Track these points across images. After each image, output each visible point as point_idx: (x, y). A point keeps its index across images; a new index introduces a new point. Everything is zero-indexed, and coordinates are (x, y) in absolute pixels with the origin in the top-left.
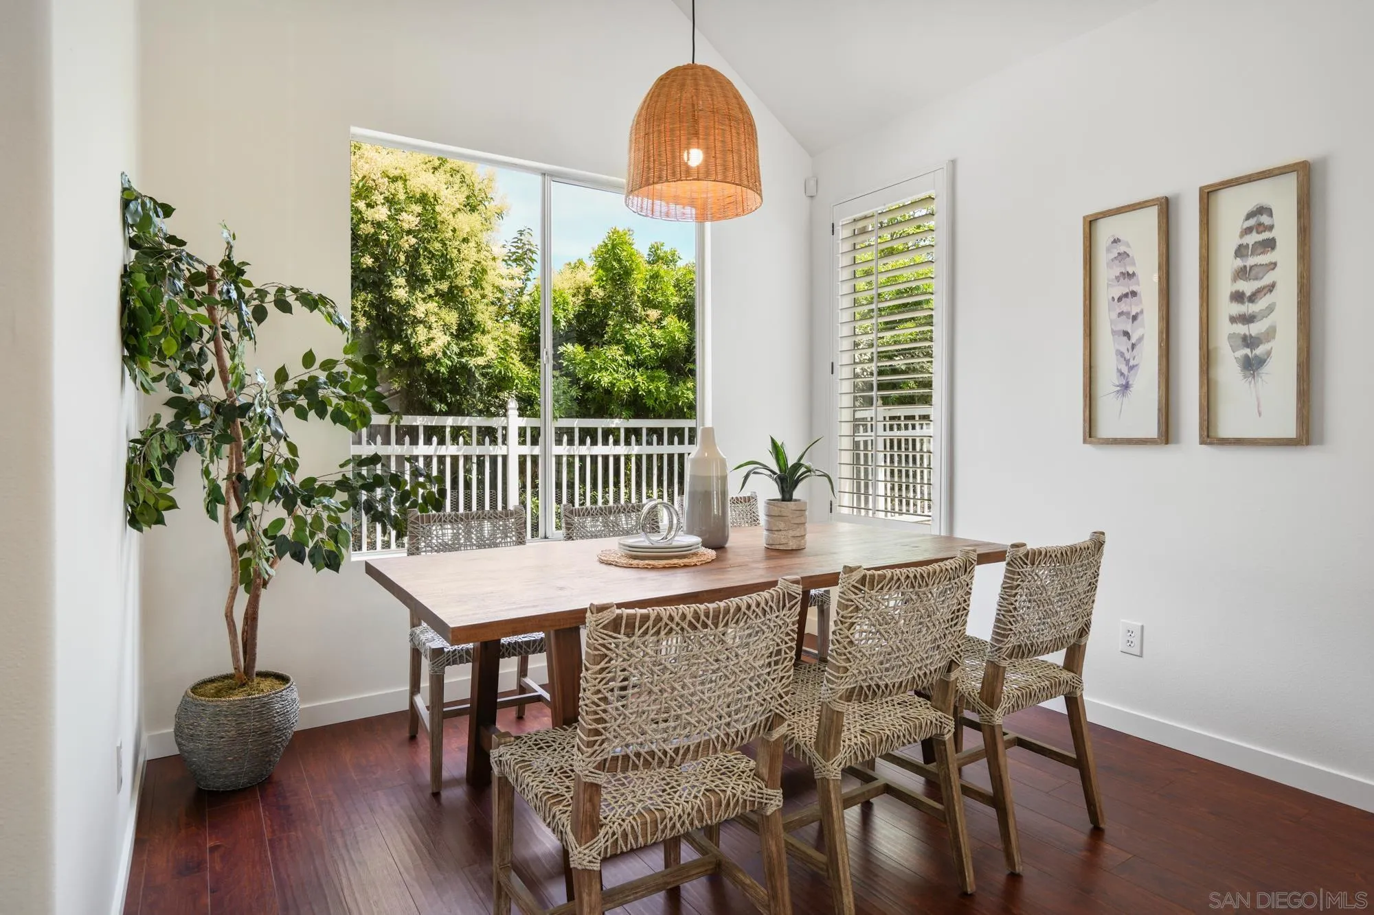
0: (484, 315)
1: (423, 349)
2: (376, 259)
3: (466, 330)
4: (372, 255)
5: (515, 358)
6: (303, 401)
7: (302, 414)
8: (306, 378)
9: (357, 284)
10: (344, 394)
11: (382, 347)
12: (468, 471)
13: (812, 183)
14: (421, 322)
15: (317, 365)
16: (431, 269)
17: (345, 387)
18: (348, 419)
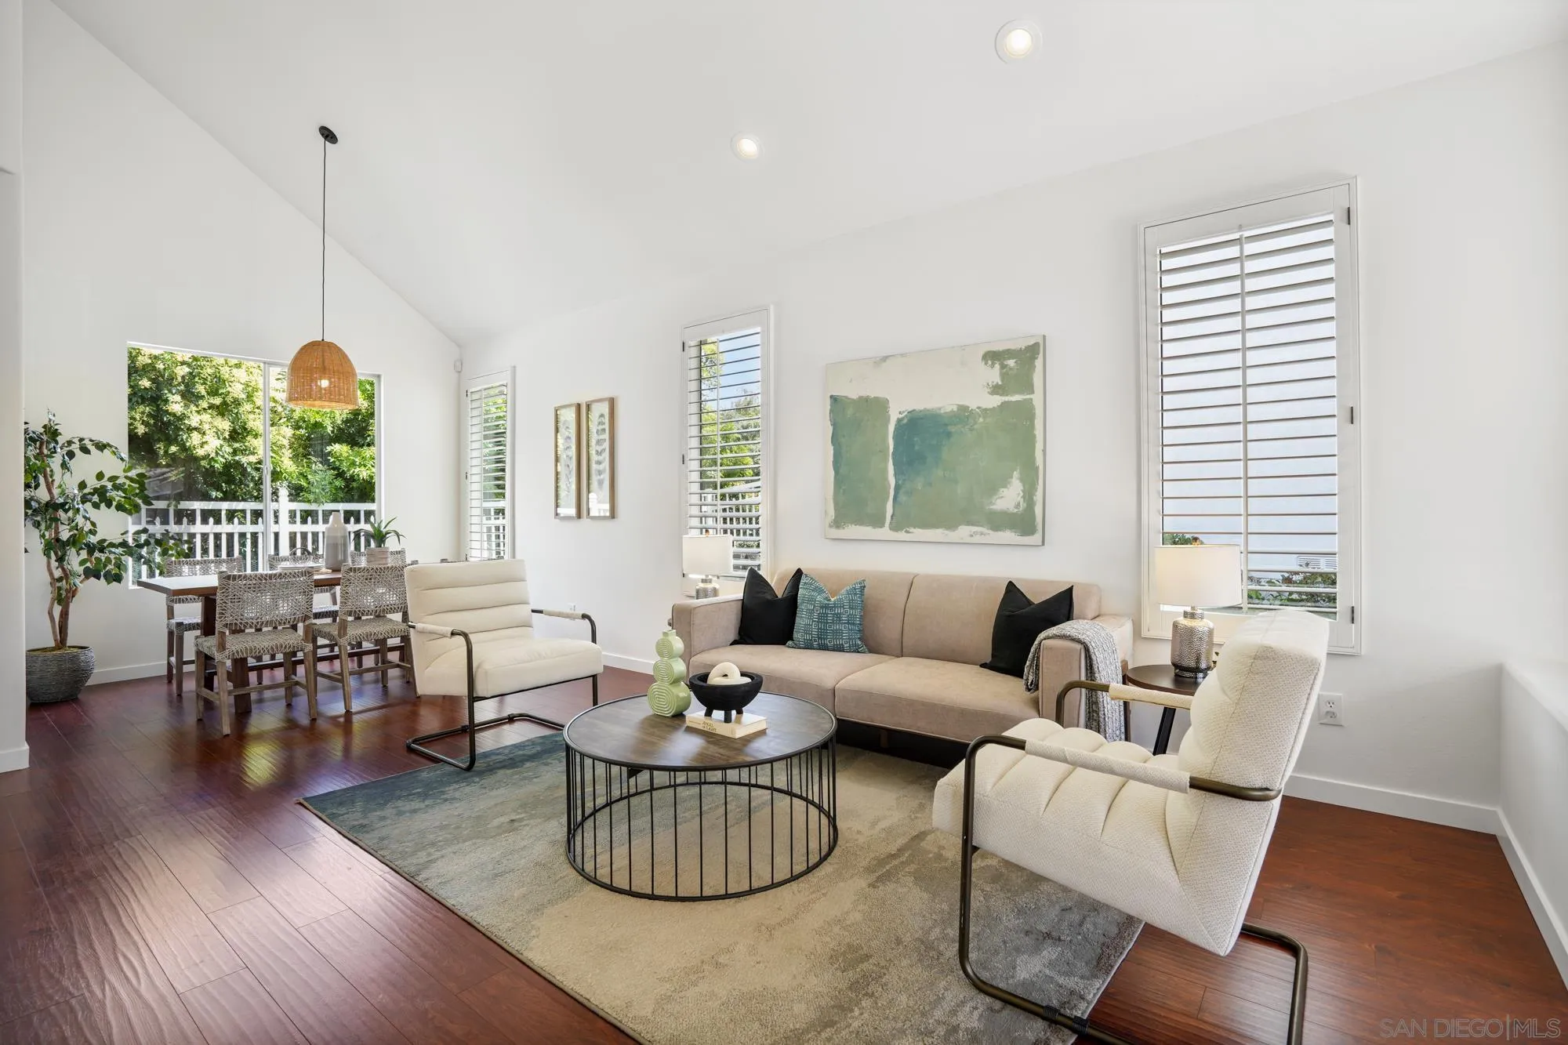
0: (255, 423)
1: (197, 450)
2: (153, 381)
3: (238, 434)
4: (150, 379)
5: (287, 453)
6: (96, 498)
7: (96, 506)
8: (98, 486)
9: (136, 399)
10: (124, 495)
11: (160, 448)
12: (243, 545)
13: (458, 364)
14: (196, 429)
15: (106, 479)
16: (205, 389)
17: (124, 491)
18: (126, 508)
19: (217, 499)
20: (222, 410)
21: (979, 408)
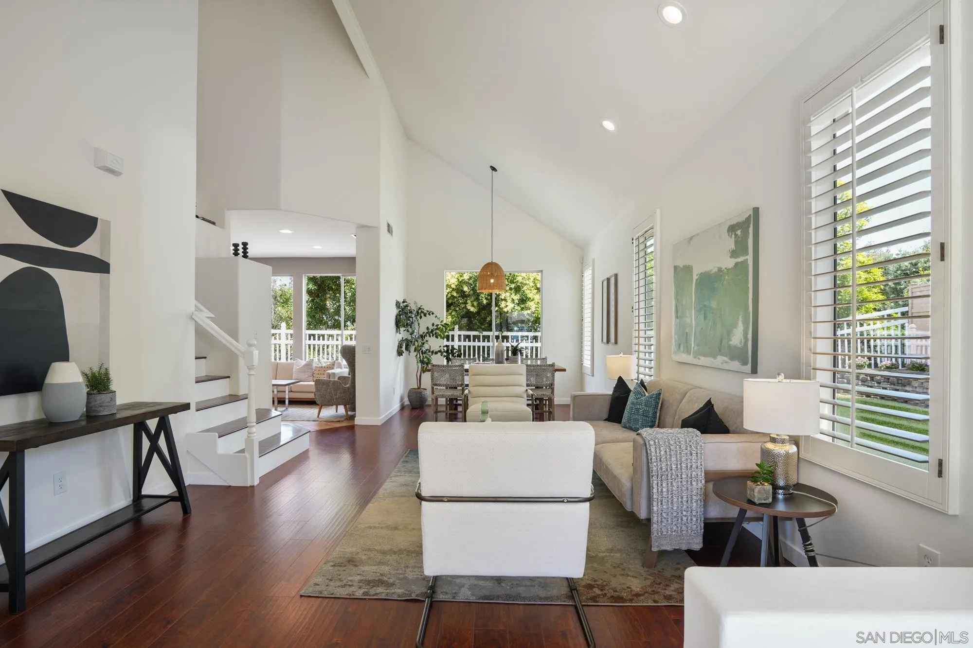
8: (433, 328)
13: (582, 259)
15: (435, 325)
17: (440, 330)
18: (442, 337)
19: (517, 331)
20: (517, 290)
21: (726, 268)
